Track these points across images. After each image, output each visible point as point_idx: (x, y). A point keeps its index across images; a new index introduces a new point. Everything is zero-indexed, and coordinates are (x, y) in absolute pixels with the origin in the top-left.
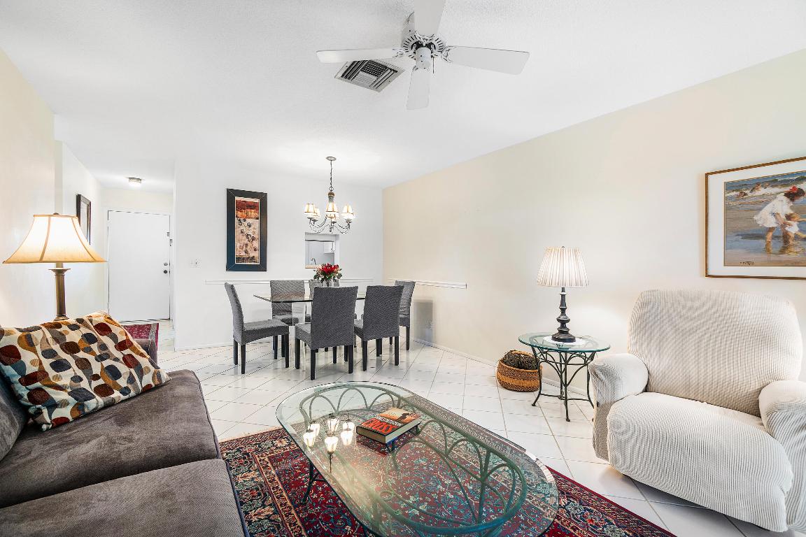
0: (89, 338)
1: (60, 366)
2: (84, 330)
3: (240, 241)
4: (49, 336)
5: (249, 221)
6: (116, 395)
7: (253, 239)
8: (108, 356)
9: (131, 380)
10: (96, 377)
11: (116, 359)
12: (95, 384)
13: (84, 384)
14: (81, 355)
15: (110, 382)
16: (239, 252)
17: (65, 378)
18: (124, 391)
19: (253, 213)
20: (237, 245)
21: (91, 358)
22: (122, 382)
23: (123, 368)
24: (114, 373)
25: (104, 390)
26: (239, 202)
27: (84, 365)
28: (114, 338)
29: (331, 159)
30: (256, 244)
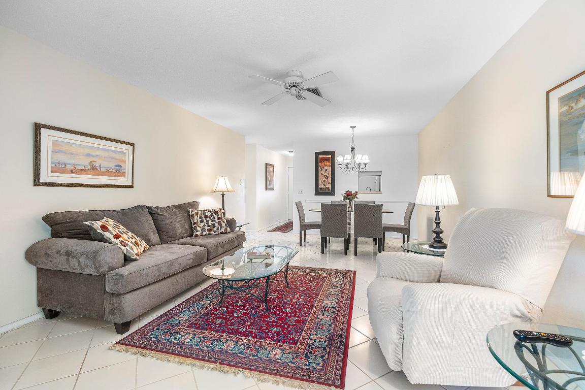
0: (212, 215)
1: (202, 221)
2: (211, 213)
3: (321, 179)
4: (202, 213)
5: (326, 168)
6: (212, 232)
7: (328, 178)
8: (214, 221)
9: (218, 229)
10: (209, 226)
11: (216, 222)
12: (208, 228)
13: (206, 227)
14: (208, 219)
15: (212, 228)
16: (321, 185)
17: (202, 225)
18: (215, 232)
19: (327, 163)
20: (320, 181)
21: (210, 220)
22: (215, 229)
23: (216, 225)
24: (214, 226)
25: (209, 230)
26: (321, 158)
27: (208, 222)
28: (218, 216)
29: (353, 127)
30: (330, 180)
